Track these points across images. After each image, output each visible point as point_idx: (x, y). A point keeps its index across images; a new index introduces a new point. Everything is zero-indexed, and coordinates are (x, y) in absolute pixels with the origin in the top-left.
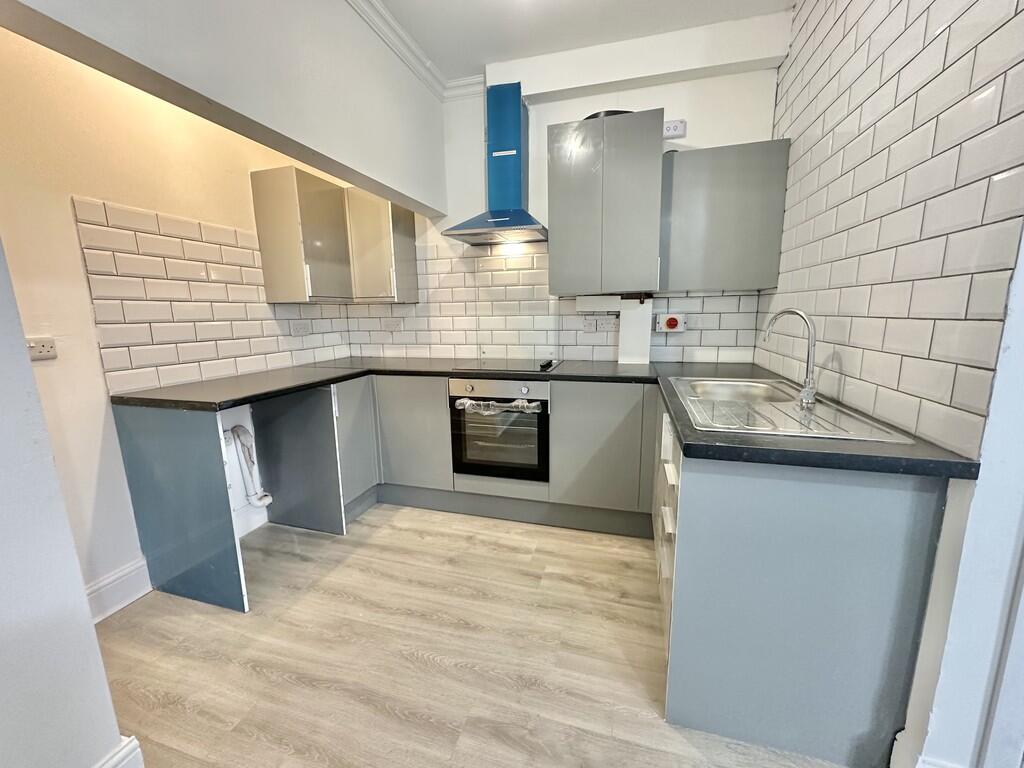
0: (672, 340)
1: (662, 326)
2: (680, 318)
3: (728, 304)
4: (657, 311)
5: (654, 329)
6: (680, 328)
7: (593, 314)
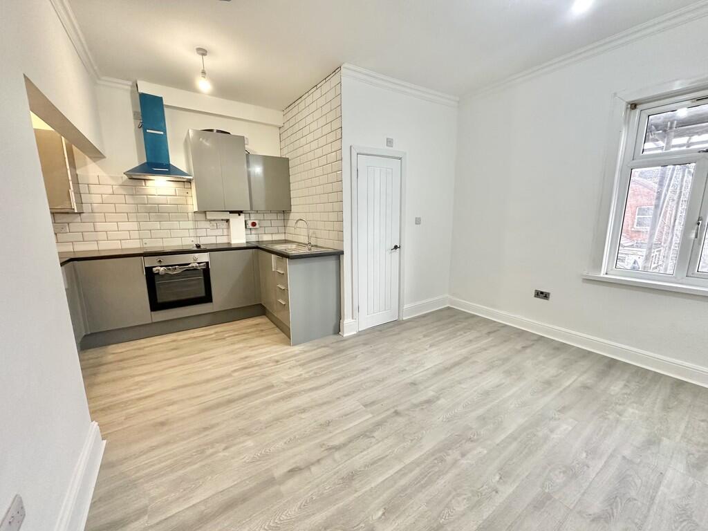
0: (253, 232)
1: (250, 226)
2: (257, 222)
3: (274, 216)
4: (246, 219)
5: (246, 227)
6: (257, 226)
7: (214, 220)
